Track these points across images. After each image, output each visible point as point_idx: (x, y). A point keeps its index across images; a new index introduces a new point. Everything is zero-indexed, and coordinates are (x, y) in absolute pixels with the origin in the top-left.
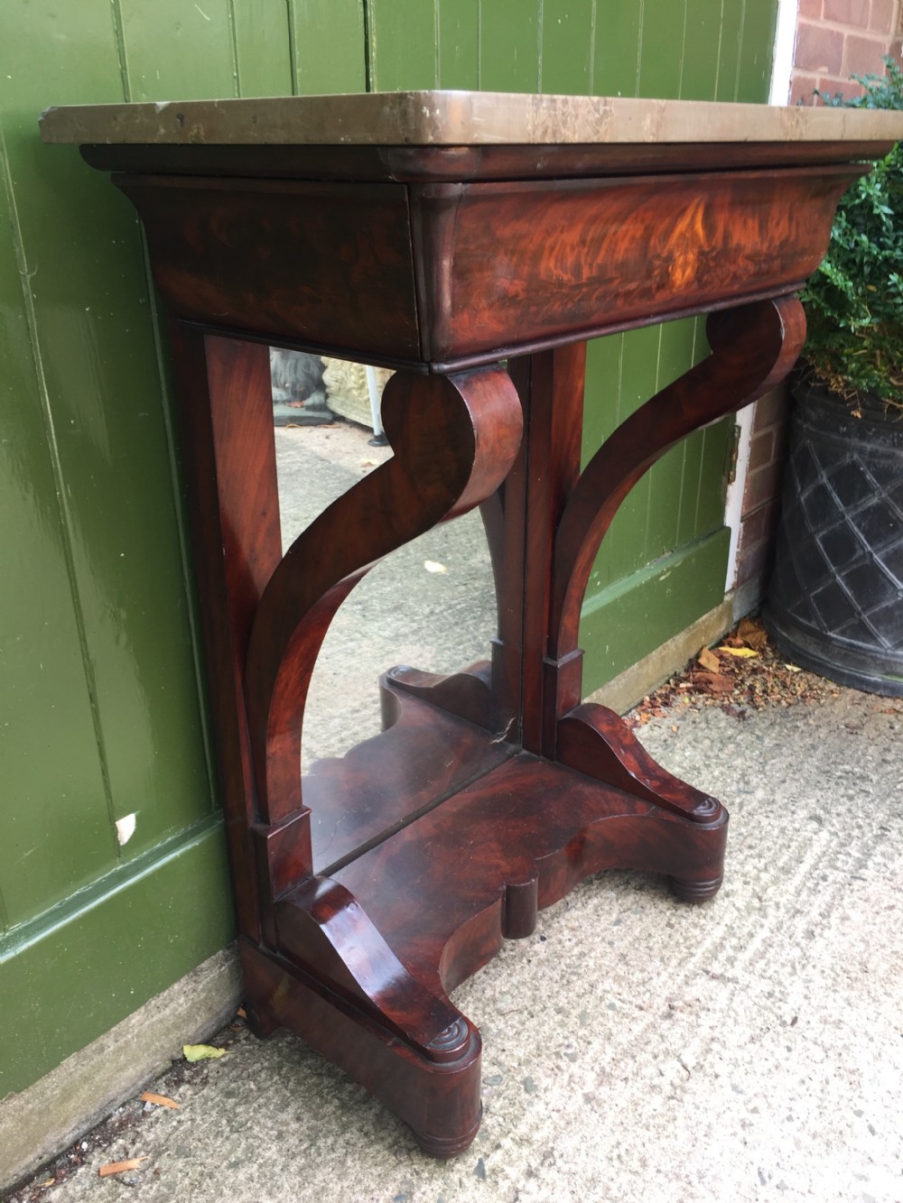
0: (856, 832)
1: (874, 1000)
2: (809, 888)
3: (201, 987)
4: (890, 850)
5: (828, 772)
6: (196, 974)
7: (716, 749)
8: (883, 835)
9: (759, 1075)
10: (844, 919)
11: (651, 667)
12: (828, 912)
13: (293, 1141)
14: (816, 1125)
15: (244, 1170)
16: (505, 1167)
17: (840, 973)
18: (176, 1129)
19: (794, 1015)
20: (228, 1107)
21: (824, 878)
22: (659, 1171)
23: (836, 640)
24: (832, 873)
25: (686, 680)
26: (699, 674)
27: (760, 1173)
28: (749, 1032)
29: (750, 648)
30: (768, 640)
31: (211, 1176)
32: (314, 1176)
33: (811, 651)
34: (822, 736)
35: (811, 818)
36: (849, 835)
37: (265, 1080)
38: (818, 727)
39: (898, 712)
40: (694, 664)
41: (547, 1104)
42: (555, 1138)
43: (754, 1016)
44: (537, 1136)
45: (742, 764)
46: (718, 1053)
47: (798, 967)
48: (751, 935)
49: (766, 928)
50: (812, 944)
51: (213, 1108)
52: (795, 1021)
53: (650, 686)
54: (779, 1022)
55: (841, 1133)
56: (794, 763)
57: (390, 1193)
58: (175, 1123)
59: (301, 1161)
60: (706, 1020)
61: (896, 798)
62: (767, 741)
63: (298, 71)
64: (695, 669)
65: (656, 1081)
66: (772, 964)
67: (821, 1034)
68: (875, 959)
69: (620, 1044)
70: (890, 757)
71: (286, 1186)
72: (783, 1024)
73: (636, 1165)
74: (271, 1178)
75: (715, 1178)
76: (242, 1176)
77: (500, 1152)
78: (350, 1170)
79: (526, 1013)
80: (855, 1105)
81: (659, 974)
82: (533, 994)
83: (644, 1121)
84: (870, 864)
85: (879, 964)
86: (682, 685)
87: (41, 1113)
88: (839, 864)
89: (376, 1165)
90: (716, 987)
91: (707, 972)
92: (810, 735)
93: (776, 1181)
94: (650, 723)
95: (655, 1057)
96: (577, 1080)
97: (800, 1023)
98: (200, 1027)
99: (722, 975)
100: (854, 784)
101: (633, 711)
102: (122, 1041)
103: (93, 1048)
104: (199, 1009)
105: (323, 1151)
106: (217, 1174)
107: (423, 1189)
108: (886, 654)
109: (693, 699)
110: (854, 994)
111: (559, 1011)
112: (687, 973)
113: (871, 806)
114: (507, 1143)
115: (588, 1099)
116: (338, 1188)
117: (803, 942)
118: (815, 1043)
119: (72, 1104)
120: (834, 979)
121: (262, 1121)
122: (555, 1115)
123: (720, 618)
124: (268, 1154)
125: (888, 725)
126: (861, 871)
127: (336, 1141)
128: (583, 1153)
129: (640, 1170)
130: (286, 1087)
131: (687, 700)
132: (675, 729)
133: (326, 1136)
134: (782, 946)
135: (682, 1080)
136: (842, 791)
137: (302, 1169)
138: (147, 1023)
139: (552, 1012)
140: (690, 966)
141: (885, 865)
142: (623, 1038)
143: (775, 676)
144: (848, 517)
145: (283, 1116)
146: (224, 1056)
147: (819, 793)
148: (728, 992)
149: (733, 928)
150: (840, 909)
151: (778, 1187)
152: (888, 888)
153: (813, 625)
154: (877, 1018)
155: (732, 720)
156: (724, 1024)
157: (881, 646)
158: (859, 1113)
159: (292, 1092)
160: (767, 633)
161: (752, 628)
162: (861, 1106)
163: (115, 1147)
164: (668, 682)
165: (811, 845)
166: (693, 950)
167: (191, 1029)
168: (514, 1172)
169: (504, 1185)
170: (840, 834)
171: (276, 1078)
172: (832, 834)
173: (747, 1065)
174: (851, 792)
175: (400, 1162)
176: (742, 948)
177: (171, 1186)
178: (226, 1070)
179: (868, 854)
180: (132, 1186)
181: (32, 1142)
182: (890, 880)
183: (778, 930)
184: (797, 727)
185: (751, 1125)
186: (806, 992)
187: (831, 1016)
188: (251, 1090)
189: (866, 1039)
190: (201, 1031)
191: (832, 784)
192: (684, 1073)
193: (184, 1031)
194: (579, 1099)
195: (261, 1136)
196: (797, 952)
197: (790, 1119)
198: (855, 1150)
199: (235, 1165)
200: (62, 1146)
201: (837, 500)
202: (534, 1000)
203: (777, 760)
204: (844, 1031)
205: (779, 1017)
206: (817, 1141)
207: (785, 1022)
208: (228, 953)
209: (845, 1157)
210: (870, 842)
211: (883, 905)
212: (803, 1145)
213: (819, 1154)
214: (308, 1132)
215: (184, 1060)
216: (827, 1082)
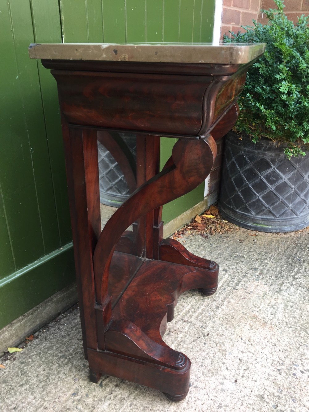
0: (237, 274)
1: (234, 328)
2: (219, 293)
3: (13, 329)
4: (247, 280)
5: (231, 255)
6: (12, 325)
7: (197, 248)
8: (246, 275)
9: (194, 352)
10: (229, 302)
11: (178, 222)
12: (224, 300)
13: (41, 377)
14: (209, 367)
15: (24, 387)
16: (109, 383)
17: (225, 319)
20: (21, 367)
21: (224, 289)
23: (238, 212)
24: (227, 288)
25: (190, 226)
26: (194, 224)
28: (193, 338)
29: (212, 215)
30: (219, 212)
31: (13, 389)
32: (47, 388)
33: (231, 216)
34: (231, 243)
35: (223, 270)
36: (235, 275)
37: (35, 358)
38: (231, 240)
39: (257, 235)
40: (193, 221)
43: (196, 333)
45: (204, 253)
46: (182, 345)
47: (212, 317)
48: (198, 308)
49: (203, 305)
50: (217, 310)
51: (16, 367)
52: (208, 335)
53: (178, 228)
55: (217, 370)
56: (221, 252)
57: (71, 393)
58: (3, 373)
59: (43, 383)
60: (180, 336)
61: (251, 263)
62: (213, 245)
63: (35, 28)
64: (194, 222)
66: (204, 317)
67: (216, 339)
68: (236, 315)
70: (251, 250)
71: (37, 391)
72: (204, 336)
74: (33, 389)
76: (23, 389)
77: (108, 378)
78: (59, 386)
84: (240, 284)
85: (238, 316)
86: (188, 228)
88: (230, 285)
89: (67, 384)
90: (185, 325)
91: (183, 320)
92: (228, 243)
93: (194, 385)
97: (210, 335)
98: (14, 342)
99: (187, 321)
100: (239, 259)
101: (172, 236)
104: (13, 336)
105: (51, 380)
106: (15, 388)
107: (82, 391)
108: (253, 217)
109: (192, 232)
110: (228, 326)
112: (176, 320)
113: (243, 266)
116: (54, 392)
117: (215, 310)
118: (213, 342)
120: (223, 321)
121: (32, 371)
123: (203, 205)
124: (32, 382)
125: (253, 240)
126: (236, 287)
127: (55, 377)
130: (41, 361)
131: (190, 232)
132: (184, 242)
133: (52, 376)
134: (208, 311)
136: (235, 261)
137: (43, 386)
140: (178, 318)
141: (244, 285)
143: (220, 224)
144: (241, 172)
145: (38, 370)
146: (22, 351)
147: (227, 262)
148: (188, 326)
149: (193, 306)
150: (228, 299)
151: (195, 387)
152: (244, 292)
153: (231, 207)
154: (234, 333)
155: (203, 239)
156: (186, 336)
157: (252, 214)
158: (224, 364)
159: (43, 362)
160: (219, 210)
161: (214, 208)
162: (225, 361)
164: (184, 227)
165: (222, 279)
166: (179, 313)
167: (11, 342)
168: (112, 385)
169: (108, 389)
170: (232, 275)
171: (38, 357)
172: (229, 275)
174: (237, 261)
175: (76, 383)
176: (195, 312)
178: (22, 355)
179: (240, 281)
182: (245, 290)
183: (207, 306)
184: (224, 241)
186: (213, 325)
187: (220, 333)
188: (30, 362)
189: (230, 340)
190: (14, 343)
191: (232, 259)
193: (8, 343)
195: (31, 376)
196: (212, 313)
197: (202, 366)
198: (221, 375)
199: (21, 386)
201: (238, 167)
203: (216, 251)
204: (223, 338)
205: (203, 334)
206: (209, 372)
207: (205, 335)
208: (23, 317)
209: (217, 377)
210: (241, 278)
211: (242, 298)
212: (205, 374)
213: (209, 377)
214: (47, 374)
215: (8, 352)
216: (215, 354)
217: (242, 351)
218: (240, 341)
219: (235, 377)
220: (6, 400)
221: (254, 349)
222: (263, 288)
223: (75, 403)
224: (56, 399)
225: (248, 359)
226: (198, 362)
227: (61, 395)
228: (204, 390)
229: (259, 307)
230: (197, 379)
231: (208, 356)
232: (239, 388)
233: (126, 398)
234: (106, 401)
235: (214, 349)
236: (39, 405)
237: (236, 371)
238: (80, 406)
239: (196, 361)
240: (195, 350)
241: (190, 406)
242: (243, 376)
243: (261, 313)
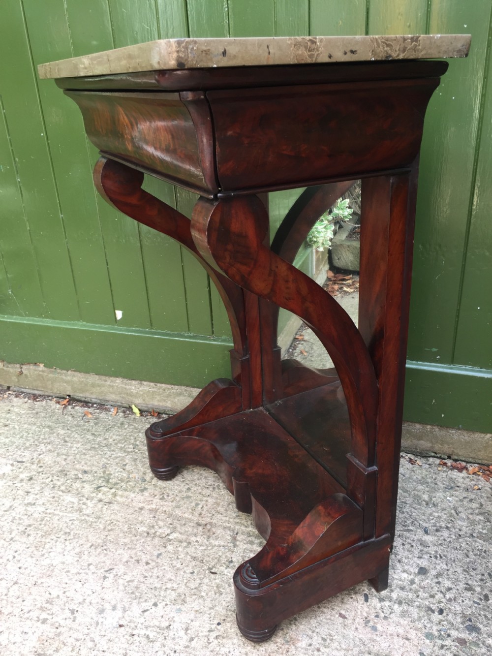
7: (470, 511)
8: (433, 611)
9: (170, 562)
13: (105, 442)
14: (143, 587)
15: (91, 437)
16: (102, 493)
18: (106, 418)
19: (218, 573)
20: (116, 425)
22: (107, 536)
27: (111, 569)
28: (200, 555)
31: (88, 431)
32: (91, 451)
41: (135, 497)
42: (119, 504)
44: (118, 498)
45: (462, 526)
51: (115, 422)
52: (214, 573)
54: (211, 567)
57: (86, 469)
59: (97, 446)
65: (156, 527)
67: (207, 585)
69: (175, 512)
71: (86, 446)
73: (109, 528)
74: (89, 443)
75: (106, 554)
76: (89, 437)
77: (108, 489)
78: (94, 458)
79: (184, 480)
80: (160, 603)
81: (226, 516)
82: (195, 480)
83: (132, 526)
87: (85, 384)
89: (97, 462)
90: (227, 539)
91: (237, 534)
93: (107, 575)
94: (471, 476)
95: (171, 524)
96: (151, 502)
97: (213, 576)
98: (140, 403)
99: (237, 540)
102: (111, 384)
103: (104, 379)
104: (139, 397)
105: (101, 450)
107: (89, 476)
111: (189, 489)
112: (232, 526)
114: (113, 490)
115: (141, 509)
116: (86, 457)
119: (94, 390)
121: (112, 433)
122: (130, 500)
124: (98, 439)
126: (374, 598)
127: (106, 451)
128: (112, 512)
129: (106, 530)
132: (476, 487)
133: (108, 448)
135: (159, 535)
137: (94, 448)
138: (120, 385)
139: (187, 487)
140: (237, 527)
141: (392, 613)
142: (178, 512)
145: (114, 436)
146: (137, 417)
147: (459, 570)
148: (226, 544)
156: (201, 545)
158: (155, 605)
159: (126, 435)
162: (160, 606)
163: (96, 411)
167: (136, 401)
168: (100, 495)
169: (94, 495)
171: (131, 430)
173: (176, 557)
174: (478, 589)
177: (84, 425)
178: (131, 419)
180: (83, 419)
181: (82, 391)
182: (377, 616)
185: (138, 563)
187: (224, 589)
188: (124, 427)
190: (140, 405)
192: (164, 535)
193: (133, 400)
194: (141, 505)
195: (106, 435)
197: (146, 577)
198: (131, 604)
199: (93, 434)
200: (91, 400)
202: (192, 480)
204: (213, 596)
205: (213, 567)
206: (134, 589)
207: (211, 569)
208: (154, 386)
209: (125, 600)
210: (417, 603)
211: (343, 612)
212: (130, 583)
213: (125, 589)
214: (109, 444)
215: (132, 409)
216: (172, 590)
217: (190, 627)
218: (212, 622)
219: (129, 624)
220: (75, 433)
221: (200, 647)
222: (402, 650)
223: (74, 477)
224: (78, 461)
225: (174, 639)
226: (152, 571)
227: (83, 463)
228: (101, 588)
229: (325, 647)
230: (119, 575)
231: (167, 581)
232: (107, 632)
233: (81, 514)
234: (76, 498)
235: (184, 587)
236: (70, 454)
237: (142, 624)
238: (68, 481)
239: (153, 569)
240: (174, 563)
241: (72, 577)
242: (133, 635)
243: (310, 652)
